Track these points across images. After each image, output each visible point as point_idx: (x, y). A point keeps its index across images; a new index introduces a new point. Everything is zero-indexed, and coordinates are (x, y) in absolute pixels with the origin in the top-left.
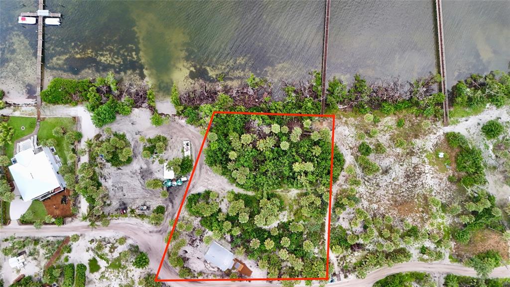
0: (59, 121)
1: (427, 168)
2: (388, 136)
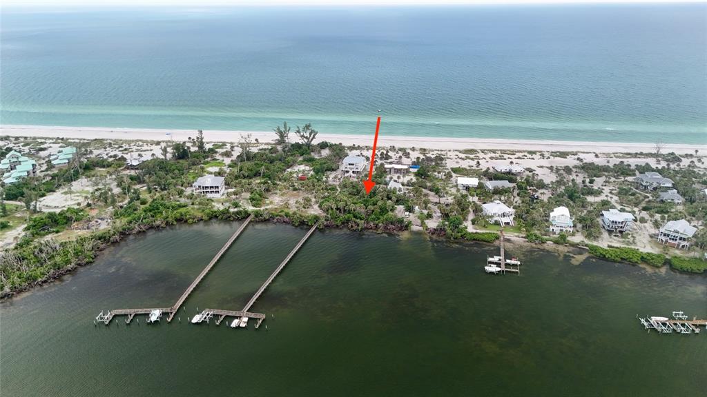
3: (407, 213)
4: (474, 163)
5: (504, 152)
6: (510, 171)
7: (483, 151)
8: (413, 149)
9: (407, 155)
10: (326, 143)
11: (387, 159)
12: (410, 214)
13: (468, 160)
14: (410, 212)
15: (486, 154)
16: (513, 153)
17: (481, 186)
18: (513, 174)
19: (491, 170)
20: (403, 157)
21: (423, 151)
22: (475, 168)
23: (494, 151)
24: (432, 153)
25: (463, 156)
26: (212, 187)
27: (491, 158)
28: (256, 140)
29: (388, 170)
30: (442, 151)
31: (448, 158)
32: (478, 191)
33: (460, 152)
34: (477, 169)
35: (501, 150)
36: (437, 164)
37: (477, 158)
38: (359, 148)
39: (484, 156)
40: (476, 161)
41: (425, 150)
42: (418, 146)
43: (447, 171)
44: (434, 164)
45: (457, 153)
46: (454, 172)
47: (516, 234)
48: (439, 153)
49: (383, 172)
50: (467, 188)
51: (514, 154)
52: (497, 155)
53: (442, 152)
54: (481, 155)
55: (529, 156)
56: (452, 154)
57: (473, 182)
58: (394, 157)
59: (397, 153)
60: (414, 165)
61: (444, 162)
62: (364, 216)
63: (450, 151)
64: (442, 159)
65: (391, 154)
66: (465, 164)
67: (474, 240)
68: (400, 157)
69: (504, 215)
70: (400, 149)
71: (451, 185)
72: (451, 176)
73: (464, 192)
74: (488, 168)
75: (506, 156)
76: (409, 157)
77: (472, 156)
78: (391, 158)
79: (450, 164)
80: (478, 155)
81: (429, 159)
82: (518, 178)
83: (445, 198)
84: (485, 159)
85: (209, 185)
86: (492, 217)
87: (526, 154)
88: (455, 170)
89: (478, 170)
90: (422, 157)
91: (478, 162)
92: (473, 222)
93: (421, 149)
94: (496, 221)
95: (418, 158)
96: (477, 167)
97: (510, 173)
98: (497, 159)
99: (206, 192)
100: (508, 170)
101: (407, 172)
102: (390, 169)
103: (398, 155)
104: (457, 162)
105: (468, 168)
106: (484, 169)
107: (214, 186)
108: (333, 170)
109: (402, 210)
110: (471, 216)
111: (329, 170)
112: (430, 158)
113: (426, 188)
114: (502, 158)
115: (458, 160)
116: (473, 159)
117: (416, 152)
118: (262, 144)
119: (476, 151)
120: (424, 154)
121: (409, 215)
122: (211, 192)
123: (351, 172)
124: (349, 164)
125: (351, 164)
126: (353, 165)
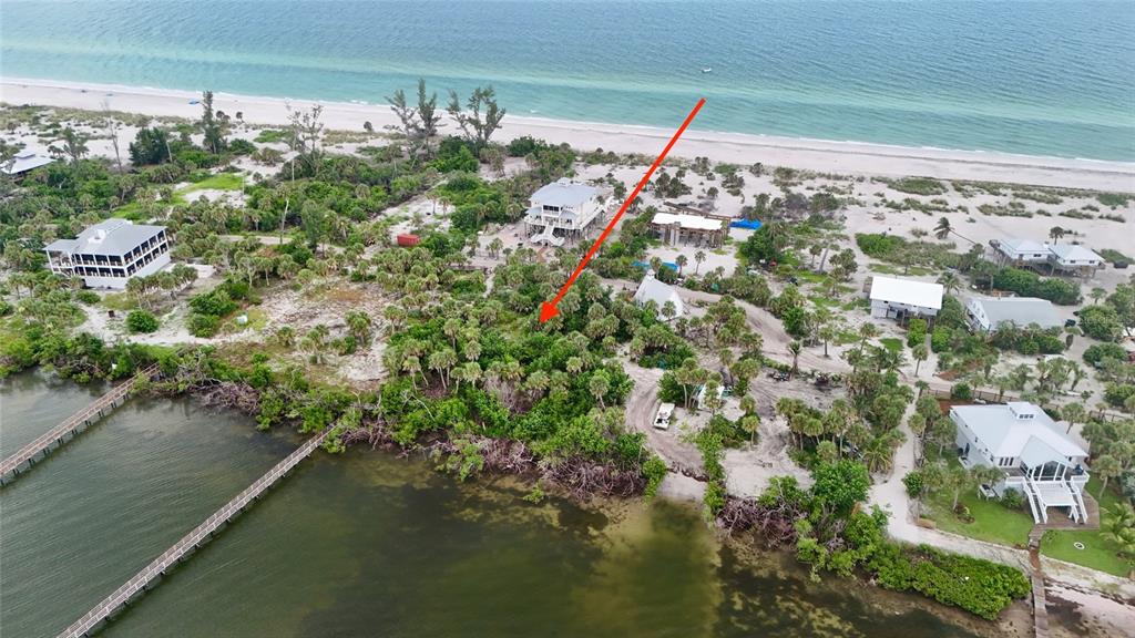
3: (667, 409)
4: (929, 223)
5: (1023, 191)
6: (1053, 259)
7: (959, 187)
8: (757, 170)
9: (735, 186)
10: (531, 142)
11: (674, 194)
12: (681, 413)
13: (912, 211)
14: (679, 403)
15: (967, 195)
16: (1053, 196)
17: (950, 315)
18: (1059, 272)
19: (988, 256)
20: (722, 192)
21: (785, 175)
22: (932, 239)
23: (993, 188)
24: (808, 183)
25: (898, 197)
26: (100, 258)
27: (985, 209)
28: (367, 125)
29: (662, 230)
30: (838, 178)
31: (853, 202)
32: (941, 334)
33: (892, 185)
34: (938, 242)
35: (1014, 187)
36: (816, 221)
37: (942, 206)
38: (611, 158)
39: (964, 202)
40: (938, 216)
41: (788, 173)
42: (771, 162)
43: (844, 246)
44: (807, 216)
45: (882, 188)
46: (866, 250)
47: (1105, 578)
48: (830, 184)
49: (646, 233)
50: (902, 316)
51: (1057, 202)
52: (1004, 201)
53: (840, 184)
54: (954, 199)
55: (1105, 210)
56: (865, 192)
57: (924, 294)
58: (697, 190)
59: (710, 177)
60: (748, 217)
61: (837, 213)
62: (505, 413)
63: (861, 180)
64: (832, 204)
65: (690, 179)
66: (900, 225)
67: (912, 592)
68: (713, 192)
69: (1048, 472)
70: (722, 169)
71: (846, 298)
72: (852, 267)
73: (891, 331)
74: (978, 248)
75: (1031, 206)
76: (737, 193)
77: (925, 200)
78: (686, 190)
79: (857, 222)
80: (943, 197)
81: (795, 203)
82: (1085, 290)
83: (820, 351)
84: (965, 210)
85: (94, 253)
86: (995, 475)
87: (1093, 202)
88: (869, 244)
89: (942, 247)
90: (776, 193)
91: (945, 223)
92: (914, 487)
93: (779, 170)
94: (1010, 492)
95: (762, 198)
96: (940, 236)
97: (1049, 266)
98: (1002, 212)
99: (89, 270)
100: (1044, 257)
101: (716, 240)
102: (668, 228)
103: (709, 185)
104: (879, 218)
105: (911, 239)
106: (963, 249)
107: (107, 255)
108: (506, 219)
109: (653, 395)
110: (905, 458)
111: (495, 220)
112: (799, 197)
113: (761, 303)
114: (1017, 211)
115: (882, 209)
116: (926, 210)
117: (763, 176)
118: (377, 135)
119: (940, 185)
120: (784, 186)
121: (672, 419)
122: (103, 271)
123: (549, 230)
124: (545, 207)
125: (551, 208)
126: (556, 209)
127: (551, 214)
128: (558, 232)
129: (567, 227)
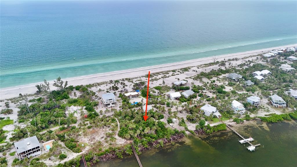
0: (215, 122)
1: (87, 142)
2: (104, 145)
3: (171, 124)
12: (173, 124)
18: (183, 85)
23: (159, 74)
30: (137, 78)
47: (229, 120)
52: (163, 75)
54: (156, 77)
81: (138, 85)
82: (190, 87)
87: (172, 72)
94: (214, 116)
99: (29, 153)
100: (180, 84)
102: (129, 96)
104: (152, 83)
105: (161, 86)
123: (111, 104)
124: (109, 100)
125: (110, 100)
126: (112, 99)
127: (110, 101)
128: (112, 104)
129: (114, 102)
